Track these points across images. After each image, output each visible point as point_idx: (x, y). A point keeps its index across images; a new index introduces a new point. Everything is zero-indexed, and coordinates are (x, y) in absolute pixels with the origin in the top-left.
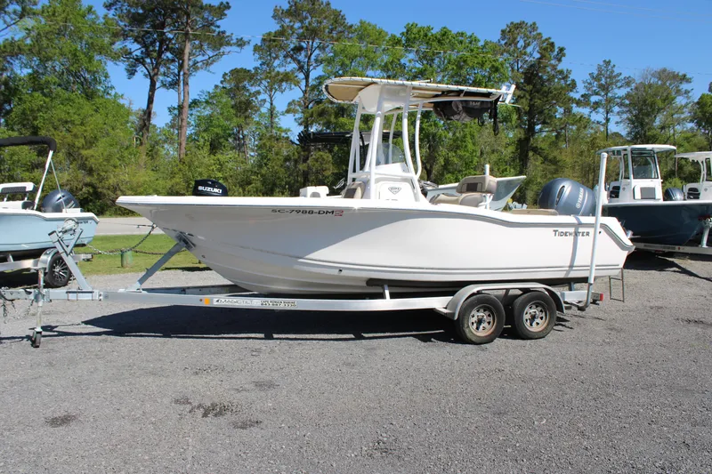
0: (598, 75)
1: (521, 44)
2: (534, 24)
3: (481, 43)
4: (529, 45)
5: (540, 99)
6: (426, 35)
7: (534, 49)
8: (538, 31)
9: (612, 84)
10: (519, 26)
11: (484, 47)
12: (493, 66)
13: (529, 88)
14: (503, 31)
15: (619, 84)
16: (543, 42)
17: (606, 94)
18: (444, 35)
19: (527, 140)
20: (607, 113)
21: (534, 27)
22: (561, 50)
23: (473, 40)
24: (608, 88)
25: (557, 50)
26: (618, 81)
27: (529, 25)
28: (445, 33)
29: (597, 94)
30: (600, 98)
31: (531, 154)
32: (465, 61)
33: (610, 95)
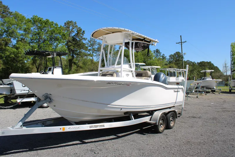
0: (90, 41)
1: (71, 28)
2: (76, 22)
3: (59, 26)
4: (74, 29)
5: (77, 46)
6: (41, 20)
7: (75, 30)
8: (77, 25)
9: (94, 44)
10: (71, 22)
11: (60, 27)
12: (63, 34)
13: (74, 42)
14: (65, 23)
15: (96, 44)
16: (78, 28)
17: (93, 47)
18: (47, 21)
19: (72, 59)
20: (93, 53)
21: (75, 23)
22: (84, 31)
23: (56, 25)
24: (93, 45)
25: (82, 31)
26: (96, 43)
27: (74, 22)
28: (48, 21)
29: (90, 47)
30: (91, 48)
31: (73, 64)
32: (54, 31)
33: (94, 47)
